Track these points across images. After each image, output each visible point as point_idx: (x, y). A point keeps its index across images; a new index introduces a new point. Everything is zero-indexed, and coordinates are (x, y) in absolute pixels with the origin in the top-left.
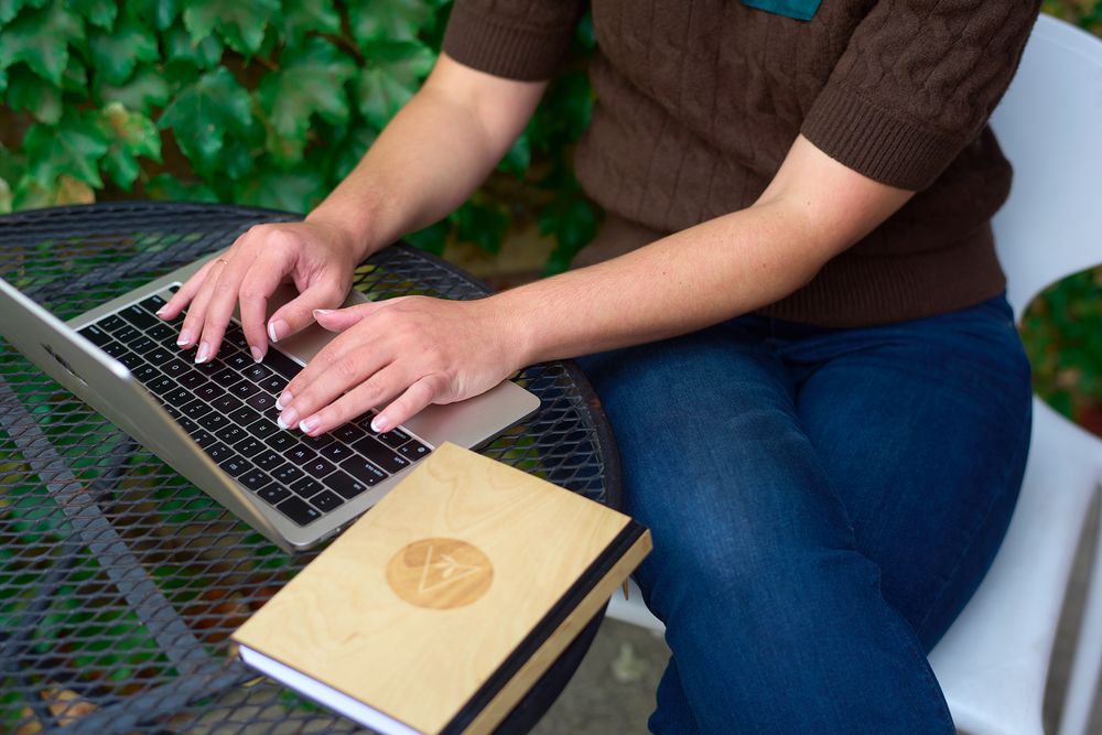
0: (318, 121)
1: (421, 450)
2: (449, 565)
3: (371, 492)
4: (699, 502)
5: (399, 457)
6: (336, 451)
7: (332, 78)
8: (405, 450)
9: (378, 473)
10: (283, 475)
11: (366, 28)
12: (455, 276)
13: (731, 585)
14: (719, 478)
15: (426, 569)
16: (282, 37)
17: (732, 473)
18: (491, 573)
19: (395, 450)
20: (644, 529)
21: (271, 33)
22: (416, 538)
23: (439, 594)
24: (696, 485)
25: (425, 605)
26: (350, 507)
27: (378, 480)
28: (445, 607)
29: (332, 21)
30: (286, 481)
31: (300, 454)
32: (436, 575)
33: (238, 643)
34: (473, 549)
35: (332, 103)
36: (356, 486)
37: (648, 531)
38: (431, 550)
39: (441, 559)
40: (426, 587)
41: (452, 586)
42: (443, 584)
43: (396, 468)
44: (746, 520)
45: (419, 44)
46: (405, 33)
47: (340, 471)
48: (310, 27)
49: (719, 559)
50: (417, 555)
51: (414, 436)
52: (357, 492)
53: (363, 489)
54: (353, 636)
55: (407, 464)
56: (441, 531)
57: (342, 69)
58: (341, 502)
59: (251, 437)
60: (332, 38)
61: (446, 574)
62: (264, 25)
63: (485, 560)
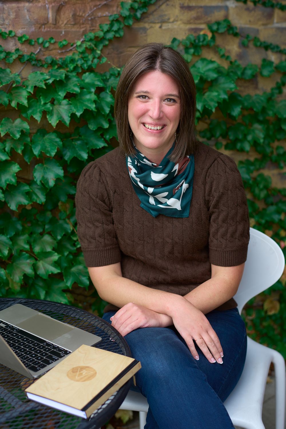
0: (26, 276)
1: (68, 352)
2: (84, 372)
3: (54, 363)
4: (152, 358)
5: (62, 354)
6: (44, 354)
7: (29, 264)
8: (64, 352)
9: (56, 358)
10: (29, 361)
11: (37, 249)
12: (74, 309)
13: (163, 379)
14: (156, 351)
15: (78, 373)
16: (13, 252)
17: (159, 350)
18: (96, 373)
19: (61, 353)
20: (139, 362)
21: (10, 250)
22: (75, 366)
23: (81, 378)
24: (150, 354)
25: (77, 381)
26: (49, 367)
27: (56, 360)
28: (83, 381)
29: (27, 247)
30: (30, 362)
31: (34, 355)
32: (81, 374)
33: (27, 392)
34: (91, 368)
35: (29, 271)
36: (50, 362)
37: (140, 362)
38: (79, 369)
39: (82, 371)
40: (78, 377)
41: (85, 376)
42: (82, 376)
43: (61, 357)
44: (165, 361)
45: (54, 252)
46: (49, 249)
47: (45, 359)
48: (21, 249)
49: (159, 373)
50: (75, 370)
51: (66, 349)
52: (50, 363)
53: (52, 362)
54: (58, 389)
55: (64, 356)
56: (82, 364)
57: (30, 261)
58: (46, 366)
59: (19, 353)
60: (27, 252)
61: (84, 374)
62: (8, 249)
63: (94, 370)
